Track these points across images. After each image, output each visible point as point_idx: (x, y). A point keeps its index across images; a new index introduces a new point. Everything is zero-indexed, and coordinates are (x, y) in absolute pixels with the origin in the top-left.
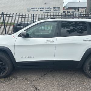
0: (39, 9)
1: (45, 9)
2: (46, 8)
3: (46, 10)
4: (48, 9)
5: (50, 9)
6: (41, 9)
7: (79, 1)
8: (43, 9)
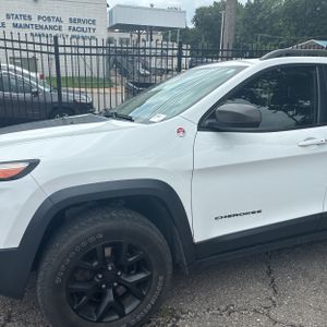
0: (12, 21)
1: (35, 21)
2: (39, 18)
3: (41, 27)
4: (48, 24)
5: (58, 24)
6: (19, 22)
7: (152, 6)
8: (28, 22)
